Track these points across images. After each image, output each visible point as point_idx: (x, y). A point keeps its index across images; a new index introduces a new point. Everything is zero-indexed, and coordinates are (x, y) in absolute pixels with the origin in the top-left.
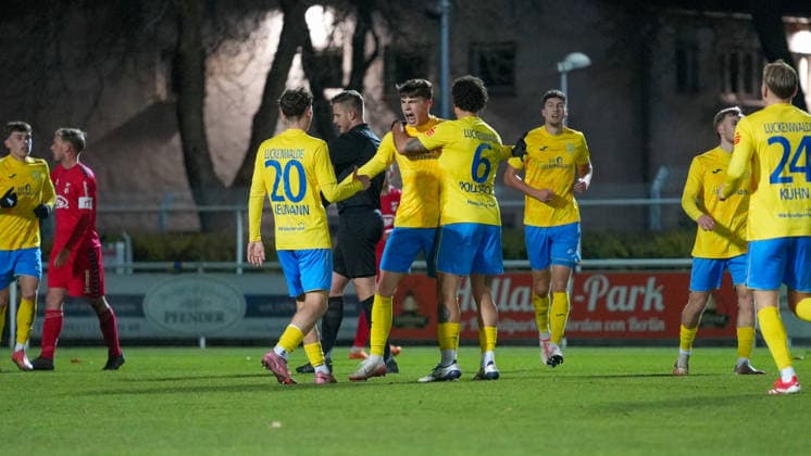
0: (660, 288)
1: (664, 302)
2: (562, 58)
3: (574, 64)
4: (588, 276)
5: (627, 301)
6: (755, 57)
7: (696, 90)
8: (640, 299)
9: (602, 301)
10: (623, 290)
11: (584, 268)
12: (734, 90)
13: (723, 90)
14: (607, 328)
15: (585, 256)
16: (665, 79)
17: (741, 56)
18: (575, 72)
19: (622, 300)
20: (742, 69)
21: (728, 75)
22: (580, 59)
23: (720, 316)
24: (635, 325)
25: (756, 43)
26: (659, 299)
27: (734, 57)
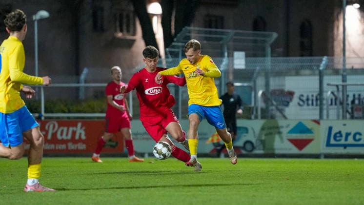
0: (84, 128)
1: (85, 135)
2: (35, 13)
3: (41, 16)
4: (47, 122)
5: (67, 135)
6: (131, 15)
7: (102, 30)
8: (74, 133)
9: (54, 135)
10: (65, 129)
11: (46, 118)
12: (121, 31)
13: (116, 31)
14: (57, 148)
15: (46, 112)
16: (87, 25)
17: (125, 14)
18: (41, 20)
19: (65, 134)
20: (125, 20)
21: (118, 24)
22: (44, 14)
23: (114, 142)
24: (72, 146)
25: (132, 8)
26: (83, 133)
27: (121, 15)
